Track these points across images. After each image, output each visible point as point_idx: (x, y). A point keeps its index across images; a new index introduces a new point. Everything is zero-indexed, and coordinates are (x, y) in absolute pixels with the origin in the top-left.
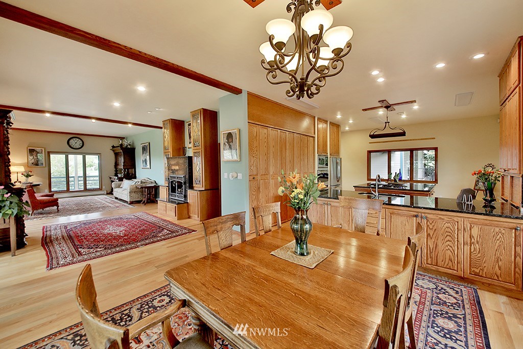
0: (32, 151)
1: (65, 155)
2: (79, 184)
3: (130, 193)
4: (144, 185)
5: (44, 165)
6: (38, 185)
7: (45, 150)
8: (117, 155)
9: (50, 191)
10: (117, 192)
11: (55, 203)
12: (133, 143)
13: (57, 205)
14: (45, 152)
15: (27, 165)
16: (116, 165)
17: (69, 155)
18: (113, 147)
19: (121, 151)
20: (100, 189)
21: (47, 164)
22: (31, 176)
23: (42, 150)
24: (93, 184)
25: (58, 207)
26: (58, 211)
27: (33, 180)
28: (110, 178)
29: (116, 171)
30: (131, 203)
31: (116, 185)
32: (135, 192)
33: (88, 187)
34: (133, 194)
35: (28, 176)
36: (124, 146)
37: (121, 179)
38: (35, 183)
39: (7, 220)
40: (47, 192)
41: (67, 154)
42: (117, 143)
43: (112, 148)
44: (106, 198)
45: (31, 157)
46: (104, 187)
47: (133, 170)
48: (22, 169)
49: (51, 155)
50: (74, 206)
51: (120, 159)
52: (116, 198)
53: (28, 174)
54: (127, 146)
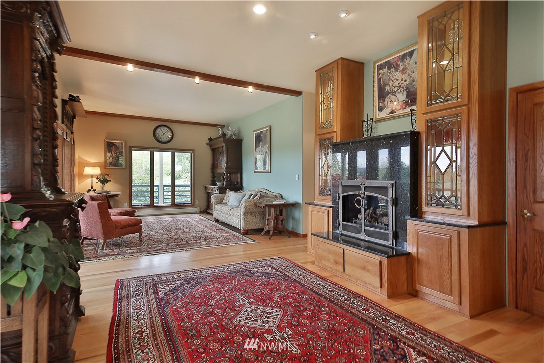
0: (110, 146)
1: (149, 152)
2: (164, 196)
3: (245, 213)
4: (266, 202)
5: (124, 167)
6: (116, 195)
7: (125, 143)
8: (215, 151)
9: (131, 205)
10: (219, 211)
11: (136, 226)
12: (239, 132)
13: (139, 230)
14: (126, 147)
15: (104, 166)
16: (214, 167)
17: (155, 152)
18: (210, 140)
19: (224, 145)
20: (191, 205)
21: (128, 166)
22: (107, 182)
23: (122, 144)
24: (184, 196)
25: (141, 234)
26: (141, 241)
27: (111, 188)
28: (206, 188)
29: (214, 177)
30: (246, 233)
31: (217, 198)
32: (252, 213)
33: (178, 200)
34: (249, 217)
35: (104, 181)
36: (228, 137)
37: (222, 190)
38: (112, 193)
39: (16, 308)
40: (125, 207)
41: (152, 150)
42: (215, 133)
43: (208, 142)
44: (202, 219)
45: (109, 155)
46: (197, 202)
47: (239, 176)
48: (97, 171)
49: (134, 152)
50: (162, 233)
51: (219, 158)
52: (217, 221)
53: (104, 179)
54: (231, 136)
